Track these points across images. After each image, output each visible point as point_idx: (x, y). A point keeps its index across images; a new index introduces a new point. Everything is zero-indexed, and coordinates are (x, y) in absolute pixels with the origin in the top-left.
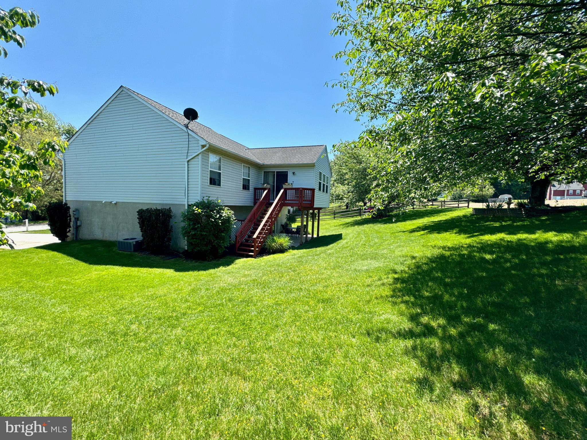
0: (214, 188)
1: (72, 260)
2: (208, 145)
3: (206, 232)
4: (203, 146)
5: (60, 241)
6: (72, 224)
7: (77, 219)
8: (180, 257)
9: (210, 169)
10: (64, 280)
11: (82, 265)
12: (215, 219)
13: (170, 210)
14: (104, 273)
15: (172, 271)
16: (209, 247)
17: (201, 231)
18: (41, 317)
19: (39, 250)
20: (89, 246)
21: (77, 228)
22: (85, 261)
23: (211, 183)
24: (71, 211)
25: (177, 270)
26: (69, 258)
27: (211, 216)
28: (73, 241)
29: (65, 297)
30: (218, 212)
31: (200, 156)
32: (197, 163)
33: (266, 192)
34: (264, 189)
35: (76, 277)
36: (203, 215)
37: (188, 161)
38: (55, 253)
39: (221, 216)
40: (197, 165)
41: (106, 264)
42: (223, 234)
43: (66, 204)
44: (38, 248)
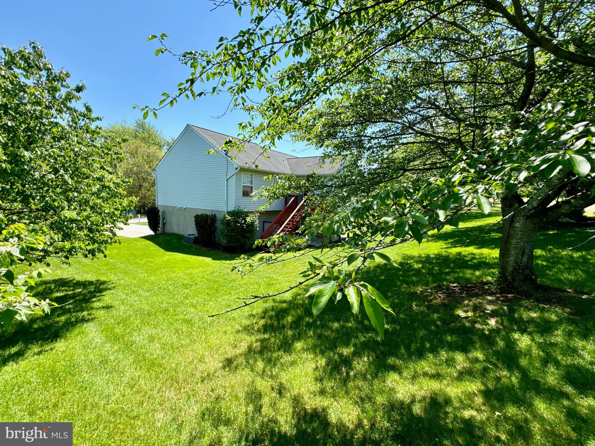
0: (246, 199)
1: (157, 248)
2: (239, 168)
3: (234, 233)
4: (237, 169)
5: (153, 234)
6: (161, 222)
7: (164, 218)
8: (220, 249)
9: (242, 185)
10: (150, 260)
11: (162, 251)
12: (241, 224)
13: (215, 216)
14: (172, 257)
15: (210, 259)
16: (238, 244)
17: (231, 232)
18: (134, 278)
19: (142, 239)
20: (168, 238)
21: (164, 224)
22: (164, 249)
23: (243, 196)
24: (160, 213)
25: (214, 259)
26: (156, 246)
27: (238, 222)
28: (161, 234)
29: (147, 270)
30: (244, 219)
31: (234, 176)
32: (232, 181)
33: (293, 198)
34: (293, 196)
35: (157, 259)
36: (232, 221)
37: (227, 180)
38: (150, 242)
39: (246, 221)
40: (233, 182)
41: (174, 252)
42: (247, 235)
43: (157, 208)
44: (141, 237)
